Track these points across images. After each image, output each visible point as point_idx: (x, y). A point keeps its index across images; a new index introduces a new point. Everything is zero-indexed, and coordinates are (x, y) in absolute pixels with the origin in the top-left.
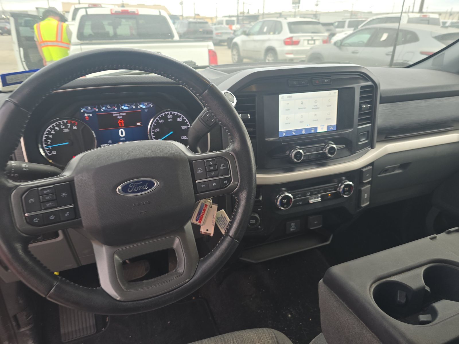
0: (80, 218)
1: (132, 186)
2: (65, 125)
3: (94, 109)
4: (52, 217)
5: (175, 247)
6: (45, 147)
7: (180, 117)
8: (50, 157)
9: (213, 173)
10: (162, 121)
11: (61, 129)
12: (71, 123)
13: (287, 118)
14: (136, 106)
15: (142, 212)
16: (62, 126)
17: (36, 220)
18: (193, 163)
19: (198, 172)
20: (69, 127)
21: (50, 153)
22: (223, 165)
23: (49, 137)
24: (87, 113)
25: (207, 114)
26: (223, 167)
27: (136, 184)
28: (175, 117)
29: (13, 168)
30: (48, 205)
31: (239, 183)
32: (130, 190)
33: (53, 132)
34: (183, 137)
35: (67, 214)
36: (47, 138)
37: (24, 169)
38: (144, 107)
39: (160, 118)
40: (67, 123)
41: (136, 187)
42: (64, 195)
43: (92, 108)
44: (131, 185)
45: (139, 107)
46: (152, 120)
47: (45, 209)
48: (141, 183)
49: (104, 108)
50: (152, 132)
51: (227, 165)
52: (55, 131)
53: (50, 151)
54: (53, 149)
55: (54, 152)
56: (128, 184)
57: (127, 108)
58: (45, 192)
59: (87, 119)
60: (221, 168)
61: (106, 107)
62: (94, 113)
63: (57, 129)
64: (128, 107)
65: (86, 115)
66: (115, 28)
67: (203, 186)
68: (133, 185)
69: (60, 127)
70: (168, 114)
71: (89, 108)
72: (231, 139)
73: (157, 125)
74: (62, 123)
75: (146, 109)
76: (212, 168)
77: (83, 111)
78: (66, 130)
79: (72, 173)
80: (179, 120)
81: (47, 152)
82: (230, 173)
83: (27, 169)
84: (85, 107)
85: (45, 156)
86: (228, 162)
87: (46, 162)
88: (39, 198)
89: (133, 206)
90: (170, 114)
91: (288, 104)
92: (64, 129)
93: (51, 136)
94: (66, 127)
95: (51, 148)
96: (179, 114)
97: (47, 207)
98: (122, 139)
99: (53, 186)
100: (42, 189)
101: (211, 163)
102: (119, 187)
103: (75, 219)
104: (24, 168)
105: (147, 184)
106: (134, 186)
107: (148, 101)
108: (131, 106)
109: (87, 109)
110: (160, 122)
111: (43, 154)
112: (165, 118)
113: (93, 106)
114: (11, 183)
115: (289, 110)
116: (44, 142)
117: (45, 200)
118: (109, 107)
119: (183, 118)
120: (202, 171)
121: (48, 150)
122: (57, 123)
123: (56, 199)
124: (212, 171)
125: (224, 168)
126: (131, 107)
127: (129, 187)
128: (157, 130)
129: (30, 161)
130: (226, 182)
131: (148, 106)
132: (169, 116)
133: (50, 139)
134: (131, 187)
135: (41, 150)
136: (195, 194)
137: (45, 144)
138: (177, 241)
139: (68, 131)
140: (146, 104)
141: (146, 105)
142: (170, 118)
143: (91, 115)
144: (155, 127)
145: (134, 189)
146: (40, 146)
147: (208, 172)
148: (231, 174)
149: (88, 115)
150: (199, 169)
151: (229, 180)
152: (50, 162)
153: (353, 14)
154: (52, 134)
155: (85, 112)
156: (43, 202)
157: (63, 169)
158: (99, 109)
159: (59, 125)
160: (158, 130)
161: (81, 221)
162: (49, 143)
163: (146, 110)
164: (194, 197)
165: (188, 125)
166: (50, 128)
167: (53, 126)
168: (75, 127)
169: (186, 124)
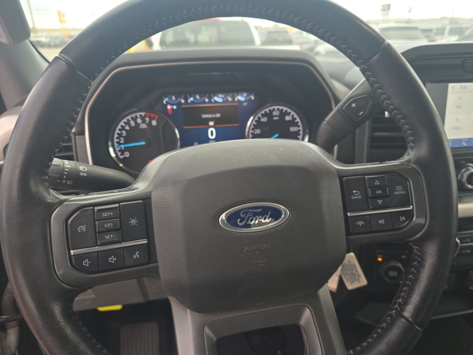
0: (157, 262)
1: (245, 214)
2: (143, 119)
3: (179, 99)
4: (112, 259)
5: (302, 322)
6: (116, 147)
7: (289, 114)
8: (122, 161)
9: (380, 202)
10: (264, 120)
11: (137, 125)
12: (150, 117)
13: (457, 120)
14: (233, 98)
15: (259, 264)
16: (139, 121)
17: (86, 263)
18: (344, 182)
19: (353, 198)
20: (147, 122)
21: (121, 155)
22: (399, 188)
23: (122, 133)
24: (171, 104)
25: (353, 102)
26: (399, 191)
27: (252, 212)
28: (283, 114)
29: (66, 171)
30: (107, 237)
31: (427, 223)
32: (241, 222)
33: (127, 128)
35: (137, 255)
36: (120, 135)
37: (81, 174)
38: (242, 99)
39: (263, 116)
40: (145, 116)
41: (251, 218)
42: (133, 222)
43: (176, 98)
44: (243, 214)
45: (236, 99)
46: (252, 118)
47: (102, 245)
48: (260, 210)
49: (192, 99)
50: (250, 134)
51: (405, 188)
52: (130, 126)
53: (122, 152)
54: (126, 149)
55: (127, 154)
56: (238, 212)
58: (105, 215)
59: (170, 112)
60: (395, 193)
61: (195, 98)
62: (179, 104)
63: (133, 123)
65: (169, 107)
66: (196, 36)
67: (360, 223)
68: (247, 213)
69: (136, 122)
70: (274, 109)
71: (174, 98)
72: (413, 142)
73: (258, 124)
74: (139, 116)
75: (245, 101)
76: (380, 192)
77: (166, 102)
78: (143, 126)
79: (149, 186)
80: (288, 118)
81: (119, 153)
82: (411, 203)
83: (85, 175)
84: (168, 96)
85: (115, 159)
86: (408, 183)
87: (115, 166)
88: (95, 224)
89: (245, 251)
90: (276, 109)
91: (460, 98)
92: (141, 125)
93: (124, 133)
94: (144, 121)
95: (123, 149)
96: (289, 110)
97: (105, 241)
99: (117, 205)
100: (99, 210)
101: (377, 183)
102: (223, 216)
103: (148, 263)
104: (81, 171)
105: (270, 212)
106: (248, 215)
107: (249, 91)
108: (225, 97)
109: (170, 99)
110: (262, 120)
111: (113, 155)
112: (269, 115)
113: (178, 96)
114: (53, 196)
115: (460, 107)
116: (116, 140)
117: (102, 230)
118: (198, 97)
119: (293, 116)
120: (360, 197)
121: (119, 151)
122: (133, 116)
123: (121, 229)
124: (379, 197)
125: (402, 192)
126: (225, 99)
127: (241, 217)
128: (258, 131)
129: (95, 163)
130: (404, 218)
131: (248, 98)
132: (274, 113)
133: (123, 137)
134: (242, 216)
135: (111, 150)
136: (347, 235)
137: (117, 142)
138: (307, 314)
139: (146, 127)
140: (245, 94)
141: (246, 97)
142: (276, 116)
143: (175, 107)
144: (255, 127)
145: (247, 221)
146: (110, 143)
147: (370, 198)
148: (412, 205)
149: (172, 107)
150: (354, 192)
151: (409, 215)
152: (121, 167)
153: (452, 21)
154: (126, 130)
155: (168, 103)
156: (100, 232)
157: (136, 177)
158: (186, 99)
159: (135, 119)
161: (156, 269)
162: (122, 142)
163: (245, 104)
164: (345, 241)
165: (299, 126)
166: (125, 123)
167: (128, 120)
168: (154, 123)
169: (296, 125)
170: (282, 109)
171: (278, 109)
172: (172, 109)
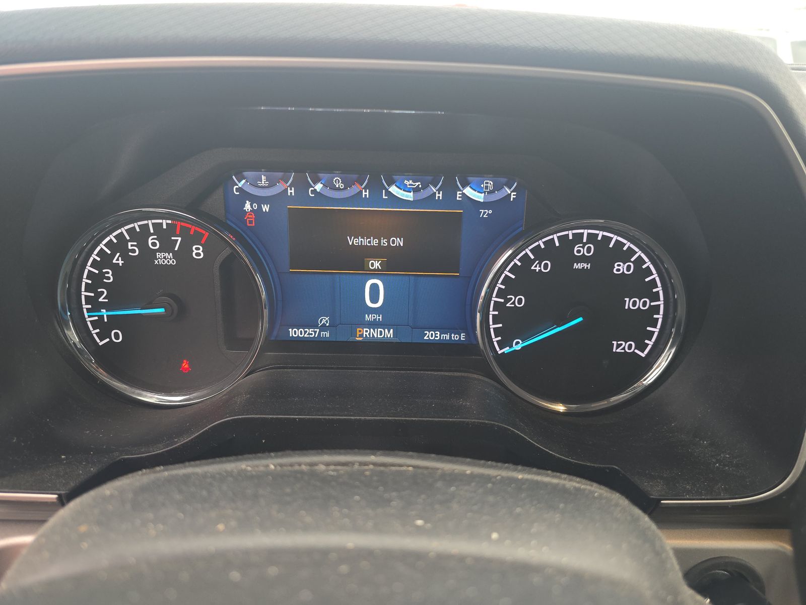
2: (164, 237)
3: (280, 186)
6: (85, 313)
7: (626, 256)
8: (101, 352)
11: (148, 254)
12: (184, 233)
14: (449, 190)
16: (152, 242)
20: (177, 247)
21: (101, 336)
23: (102, 275)
24: (253, 199)
28: (606, 255)
33: (118, 260)
34: (618, 346)
36: (97, 281)
38: (479, 197)
39: (541, 254)
40: (171, 230)
43: (273, 182)
45: (459, 196)
46: (504, 257)
49: (319, 187)
50: (492, 306)
52: (124, 256)
53: (104, 328)
54: (115, 322)
55: (117, 336)
57: (409, 196)
59: (251, 221)
61: (329, 185)
62: (278, 200)
64: (416, 190)
65: (248, 206)
69: (143, 245)
70: (578, 238)
71: (263, 180)
73: (521, 280)
74: (151, 229)
75: (485, 205)
77: (239, 190)
78: (165, 259)
80: (620, 268)
81: (94, 331)
84: (246, 174)
90: (585, 239)
92: (158, 255)
93: (110, 274)
94: (167, 246)
95: (106, 319)
96: (627, 245)
98: (369, 318)
107: (502, 175)
108: (425, 186)
109: (254, 182)
110: (536, 267)
112: (562, 254)
116: (84, 294)
118: (337, 182)
119: (640, 261)
121: (95, 324)
122: (137, 226)
126: (424, 194)
128: (517, 301)
131: (497, 195)
132: (579, 250)
133: (106, 286)
137: (89, 300)
139: (173, 262)
140: (489, 184)
141: (490, 192)
142: (583, 259)
143: (266, 208)
144: (511, 287)
149: (256, 206)
154: (115, 268)
155: (245, 195)
158: (302, 186)
159: (141, 237)
160: (520, 301)
162: (102, 299)
163: (485, 213)
165: (656, 297)
166: (109, 244)
167: (120, 237)
168: (198, 252)
169: (647, 291)
170: (607, 240)
171: (592, 238)
172: (258, 212)
